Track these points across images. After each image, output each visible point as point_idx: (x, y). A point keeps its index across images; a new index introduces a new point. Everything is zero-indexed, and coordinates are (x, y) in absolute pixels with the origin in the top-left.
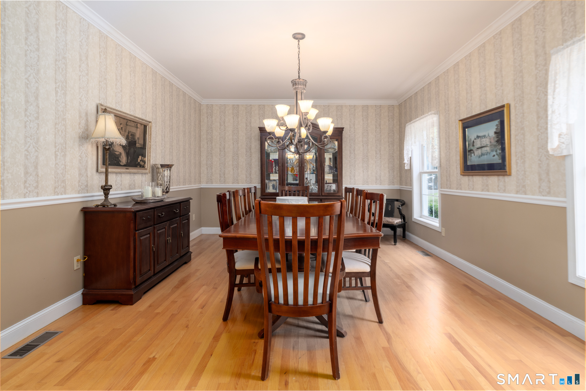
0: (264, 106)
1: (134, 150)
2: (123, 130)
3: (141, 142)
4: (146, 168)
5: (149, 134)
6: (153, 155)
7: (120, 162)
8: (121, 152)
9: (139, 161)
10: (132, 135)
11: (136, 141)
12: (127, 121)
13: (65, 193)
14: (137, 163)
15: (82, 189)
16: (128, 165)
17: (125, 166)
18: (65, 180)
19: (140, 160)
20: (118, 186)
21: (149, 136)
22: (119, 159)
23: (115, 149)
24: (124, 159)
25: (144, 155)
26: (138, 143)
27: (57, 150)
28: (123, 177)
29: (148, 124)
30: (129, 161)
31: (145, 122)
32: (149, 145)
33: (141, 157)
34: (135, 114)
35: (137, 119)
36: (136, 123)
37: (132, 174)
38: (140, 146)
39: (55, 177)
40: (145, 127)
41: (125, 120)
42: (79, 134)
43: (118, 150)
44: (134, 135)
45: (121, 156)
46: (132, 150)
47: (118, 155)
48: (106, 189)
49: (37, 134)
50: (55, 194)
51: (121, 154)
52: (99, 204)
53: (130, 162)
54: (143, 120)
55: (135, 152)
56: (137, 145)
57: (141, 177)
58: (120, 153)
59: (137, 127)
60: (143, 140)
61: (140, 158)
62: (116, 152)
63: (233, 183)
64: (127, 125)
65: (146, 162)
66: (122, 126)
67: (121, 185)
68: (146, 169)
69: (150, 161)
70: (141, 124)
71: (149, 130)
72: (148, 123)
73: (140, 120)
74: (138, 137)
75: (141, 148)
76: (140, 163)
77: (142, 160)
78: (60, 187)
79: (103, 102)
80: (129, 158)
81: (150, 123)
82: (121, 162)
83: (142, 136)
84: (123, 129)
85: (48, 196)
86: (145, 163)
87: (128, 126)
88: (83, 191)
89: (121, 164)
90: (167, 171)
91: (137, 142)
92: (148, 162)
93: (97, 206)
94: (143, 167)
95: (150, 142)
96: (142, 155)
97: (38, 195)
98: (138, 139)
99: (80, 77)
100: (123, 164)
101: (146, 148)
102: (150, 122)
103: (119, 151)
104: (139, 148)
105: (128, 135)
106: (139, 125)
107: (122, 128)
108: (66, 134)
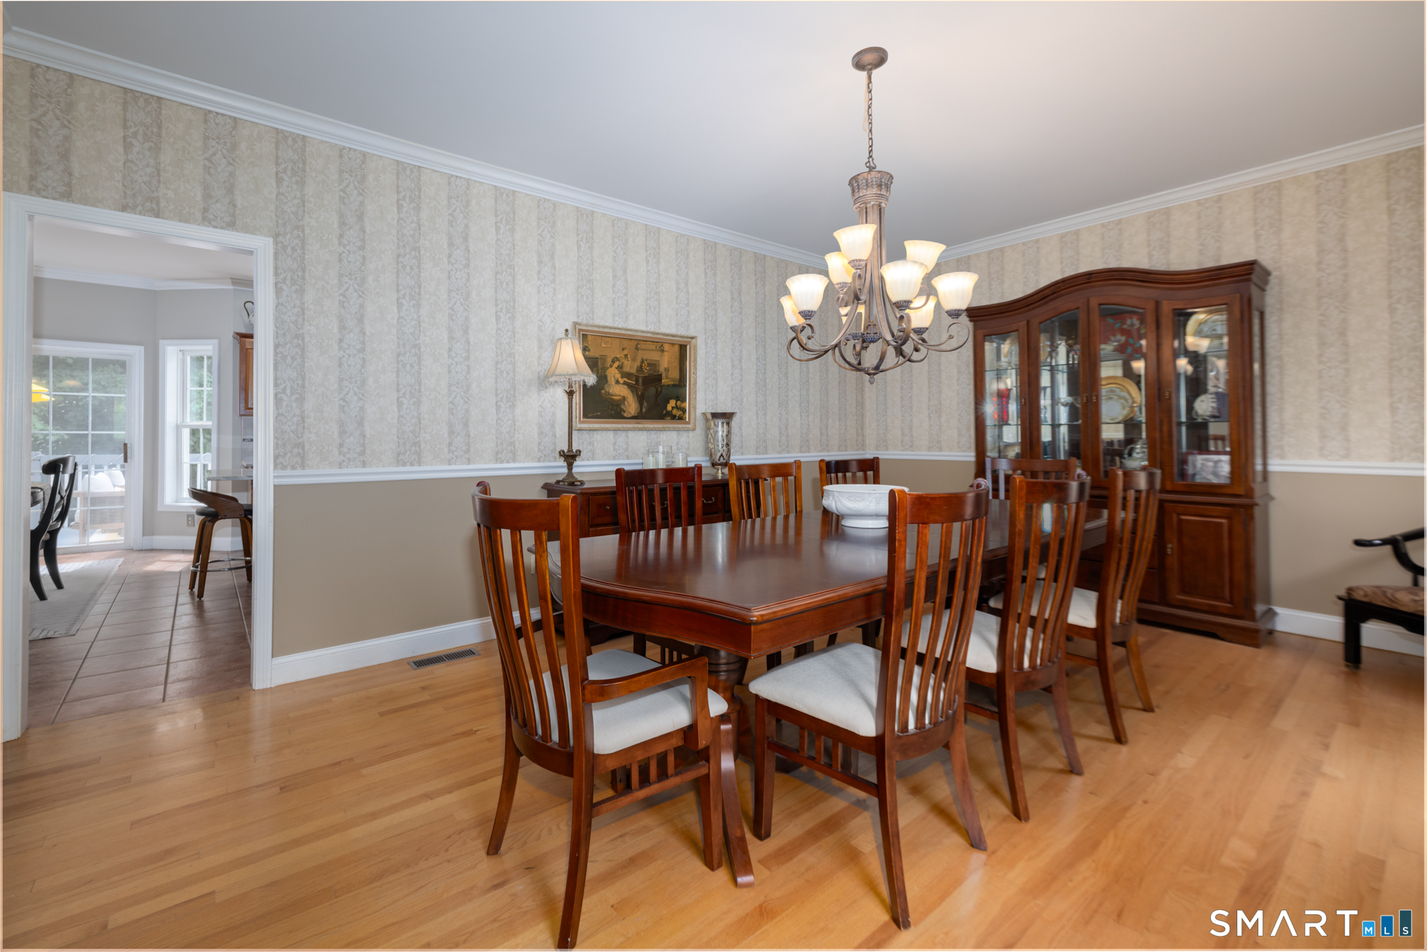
0: (1002, 250)
1: (657, 391)
2: (629, 359)
3: (675, 374)
4: (687, 420)
5: (692, 359)
6: (700, 396)
7: (622, 413)
8: (626, 395)
9: (669, 408)
10: (649, 365)
11: (661, 375)
12: (638, 342)
13: (514, 461)
14: (664, 412)
15: (545, 456)
16: (639, 417)
17: (633, 418)
18: (514, 441)
19: (673, 408)
20: (619, 451)
21: (692, 364)
22: (620, 407)
23: (611, 391)
24: (632, 406)
25: (681, 398)
26: (667, 378)
27: (499, 399)
28: (630, 436)
29: (690, 342)
30: (644, 410)
31: (681, 339)
32: (692, 379)
33: (675, 401)
34: (659, 328)
35: (659, 336)
36: (661, 344)
37: (653, 432)
38: (672, 383)
39: (497, 438)
40: (683, 348)
41: (633, 341)
42: (539, 373)
43: (618, 393)
44: (655, 365)
45: (626, 402)
46: (652, 390)
47: (620, 400)
48: (570, 457)
49: (467, 380)
50: (496, 461)
51: (624, 399)
52: (561, 479)
53: (646, 411)
54: (673, 336)
55: (658, 394)
56: (663, 381)
57: (675, 436)
58: (624, 397)
59: (663, 351)
60: (678, 371)
61: (672, 403)
62: (613, 395)
63: (929, 449)
64: (637, 349)
65: (686, 410)
66: (626, 352)
67: (627, 450)
68: (688, 423)
69: (695, 407)
70: (673, 344)
71: (692, 352)
72: (690, 340)
73: (669, 338)
74: (666, 366)
75: (674, 385)
76: (672, 413)
77: (677, 407)
78: (505, 451)
79: (585, 318)
80: (645, 404)
81: (694, 340)
82: (624, 411)
83: (676, 364)
84: (629, 356)
85: (485, 463)
86: (684, 411)
87: (640, 351)
88: (547, 458)
89: (625, 415)
90: (723, 426)
91: (664, 375)
92: (692, 410)
93: (558, 482)
94: (681, 418)
95: (694, 373)
96: (677, 397)
97: (469, 461)
98: (667, 370)
99: (539, 288)
100: (630, 416)
101: (686, 386)
102: (692, 338)
103: (622, 394)
104: (669, 386)
105: (641, 366)
106: (666, 347)
107: (626, 356)
108: (514, 375)
